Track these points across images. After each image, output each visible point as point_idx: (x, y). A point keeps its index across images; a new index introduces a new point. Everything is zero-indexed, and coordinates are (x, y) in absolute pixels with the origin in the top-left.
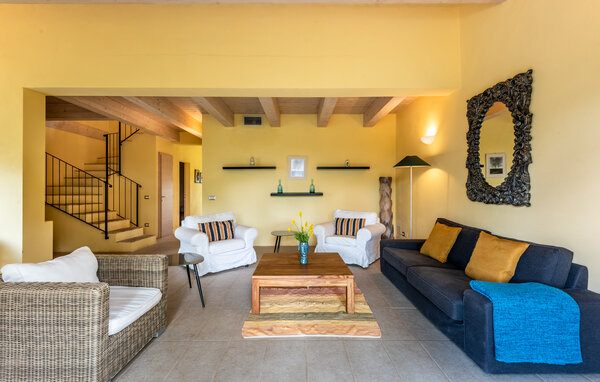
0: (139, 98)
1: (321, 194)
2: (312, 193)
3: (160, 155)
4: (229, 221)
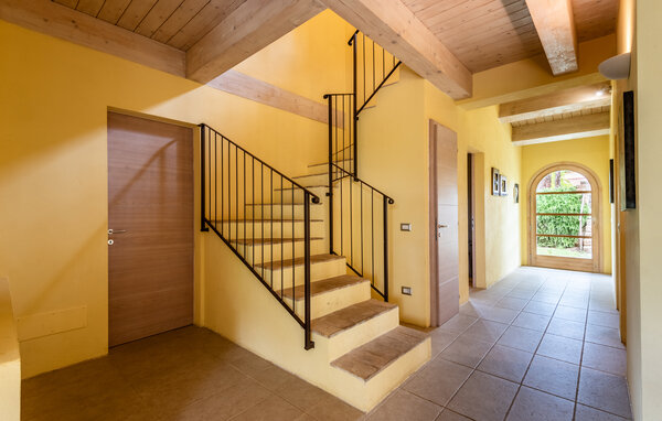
3: (433, 126)
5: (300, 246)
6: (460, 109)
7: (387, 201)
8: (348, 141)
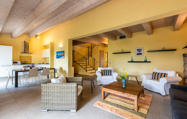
0: (88, 37)
1: (150, 62)
2: (146, 62)
3: (100, 50)
4: (110, 70)
5: (86, 64)
6: (105, 48)
7: (94, 59)
8: (91, 51)
